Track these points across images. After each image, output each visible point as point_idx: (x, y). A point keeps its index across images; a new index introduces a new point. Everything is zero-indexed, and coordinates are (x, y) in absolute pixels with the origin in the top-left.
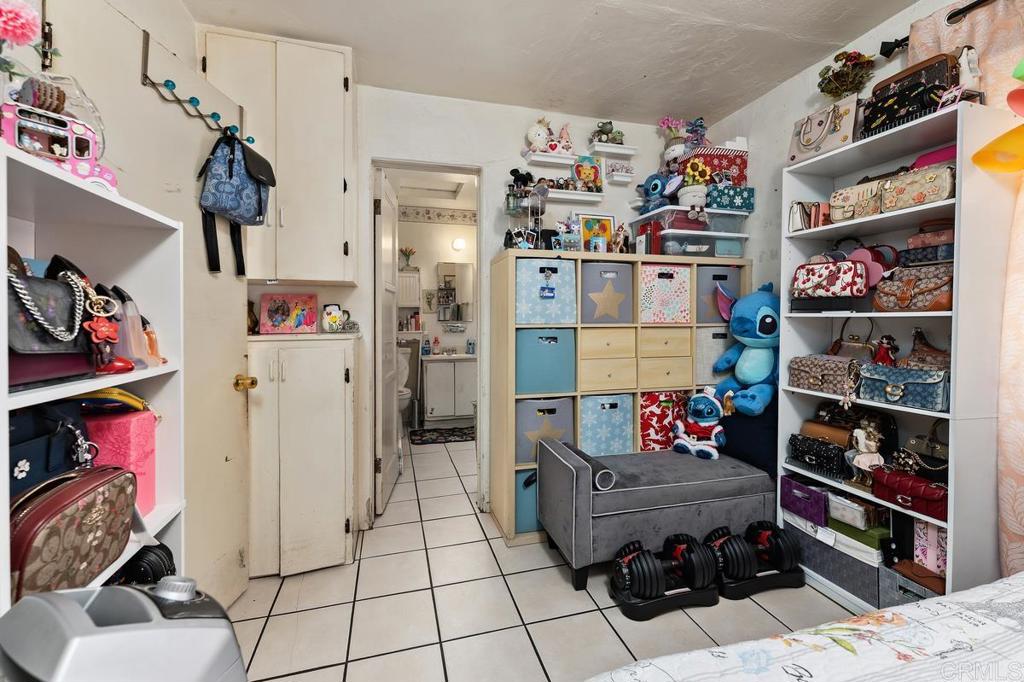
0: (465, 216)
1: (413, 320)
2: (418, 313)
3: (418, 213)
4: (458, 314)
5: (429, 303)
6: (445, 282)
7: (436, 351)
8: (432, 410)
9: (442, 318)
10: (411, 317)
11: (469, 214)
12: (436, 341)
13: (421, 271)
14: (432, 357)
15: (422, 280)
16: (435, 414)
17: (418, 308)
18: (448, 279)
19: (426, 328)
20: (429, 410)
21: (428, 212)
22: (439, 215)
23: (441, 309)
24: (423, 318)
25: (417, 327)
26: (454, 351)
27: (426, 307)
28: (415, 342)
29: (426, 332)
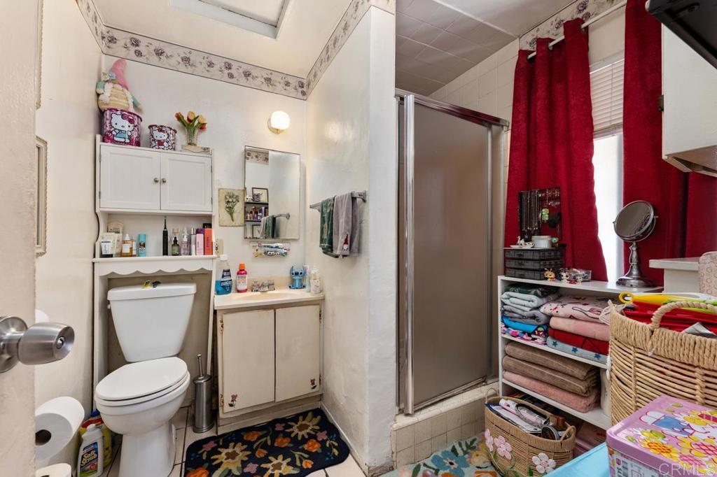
0: (287, 84)
1: (200, 237)
2: (210, 225)
3: (211, 64)
4: (273, 230)
5: (230, 211)
6: (254, 195)
7: (241, 287)
8: (234, 398)
9: (249, 235)
10: (198, 232)
11: (294, 82)
12: (242, 272)
13: (216, 155)
14: (233, 299)
15: (216, 170)
16: (239, 404)
17: (210, 217)
18: (256, 192)
19: (225, 250)
20: (227, 399)
21: (229, 67)
22: (247, 74)
23: (249, 225)
24: (216, 233)
25: (208, 248)
26: (271, 286)
27: (226, 216)
28: (206, 274)
29: (224, 257)
